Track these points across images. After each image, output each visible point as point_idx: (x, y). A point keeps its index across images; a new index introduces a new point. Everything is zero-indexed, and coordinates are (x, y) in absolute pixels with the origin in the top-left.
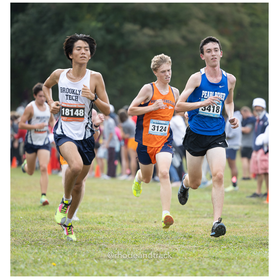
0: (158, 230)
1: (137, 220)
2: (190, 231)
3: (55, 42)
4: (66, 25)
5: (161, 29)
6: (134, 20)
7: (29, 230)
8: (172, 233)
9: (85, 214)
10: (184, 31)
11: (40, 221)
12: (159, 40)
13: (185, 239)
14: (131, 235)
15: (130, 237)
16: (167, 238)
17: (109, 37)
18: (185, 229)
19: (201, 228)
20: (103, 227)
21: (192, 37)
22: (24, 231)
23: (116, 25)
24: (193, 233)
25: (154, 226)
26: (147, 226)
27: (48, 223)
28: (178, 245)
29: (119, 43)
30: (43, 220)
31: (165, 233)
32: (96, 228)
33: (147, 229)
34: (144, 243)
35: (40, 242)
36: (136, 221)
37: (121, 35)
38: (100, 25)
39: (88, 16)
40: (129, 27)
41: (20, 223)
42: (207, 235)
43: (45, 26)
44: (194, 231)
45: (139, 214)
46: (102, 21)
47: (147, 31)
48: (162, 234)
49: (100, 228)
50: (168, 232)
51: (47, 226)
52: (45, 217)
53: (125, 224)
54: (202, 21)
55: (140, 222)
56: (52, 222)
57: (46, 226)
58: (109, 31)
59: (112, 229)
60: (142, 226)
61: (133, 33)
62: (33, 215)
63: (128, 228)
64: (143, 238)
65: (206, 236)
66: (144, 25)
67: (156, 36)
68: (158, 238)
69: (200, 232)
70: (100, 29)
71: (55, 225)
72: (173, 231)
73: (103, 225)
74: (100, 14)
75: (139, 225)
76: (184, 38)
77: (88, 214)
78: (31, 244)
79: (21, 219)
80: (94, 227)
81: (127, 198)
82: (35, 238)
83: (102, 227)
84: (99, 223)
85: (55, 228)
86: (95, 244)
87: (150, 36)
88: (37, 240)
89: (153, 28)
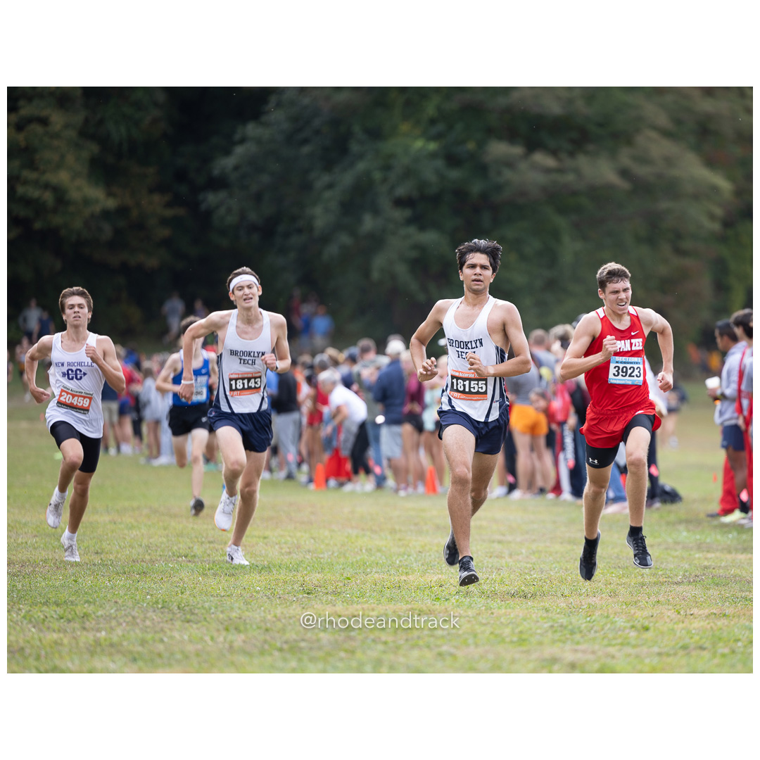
0: (571, 612)
1: (523, 591)
2: (646, 613)
3: (330, 186)
4: (355, 147)
5: (572, 154)
6: (511, 135)
7: (275, 616)
8: (604, 620)
9: (403, 578)
10: (625, 157)
11: (301, 596)
12: (570, 178)
13: (633, 634)
14: (510, 626)
15: (507, 631)
16: (592, 632)
17: (455, 174)
18: (633, 611)
19: (670, 607)
20: (446, 609)
21: (642, 171)
22: (264, 620)
23: (471, 146)
24: (651, 619)
25: (563, 605)
26: (547, 605)
27: (319, 602)
28: (617, 648)
29: (476, 188)
30: (308, 593)
31: (588, 619)
32: (430, 610)
33: (547, 611)
34: (540, 643)
35: (303, 644)
36: (522, 594)
37: (482, 169)
38: (432, 146)
39: (405, 127)
40: (499, 149)
41: (255, 601)
42: (683, 622)
43: (306, 149)
44: (655, 615)
45: (528, 577)
46: (437, 137)
47: (541, 158)
48: (580, 622)
49: (439, 610)
50: (594, 618)
51: (318, 606)
52: (311, 587)
53: (496, 600)
54: (667, 134)
55: (530, 595)
56: (330, 597)
57: (315, 607)
58: (453, 160)
59: (465, 611)
60: (536, 605)
61: (510, 164)
62: (285, 582)
63: (503, 611)
64: (539, 631)
65: (681, 625)
66: (532, 146)
67: (560, 171)
68: (572, 632)
69: (668, 616)
70: (433, 155)
71: (335, 605)
72: (606, 615)
73: (446, 603)
74: (433, 122)
75: (527, 603)
76: (624, 173)
77: (411, 577)
78: (281, 650)
79: (258, 592)
80: (425, 608)
81: (500, 542)
82: (291, 635)
83: (443, 608)
84: (438, 599)
85: (336, 612)
86: (428, 647)
87: (548, 171)
88: (295, 641)
89: (554, 153)
